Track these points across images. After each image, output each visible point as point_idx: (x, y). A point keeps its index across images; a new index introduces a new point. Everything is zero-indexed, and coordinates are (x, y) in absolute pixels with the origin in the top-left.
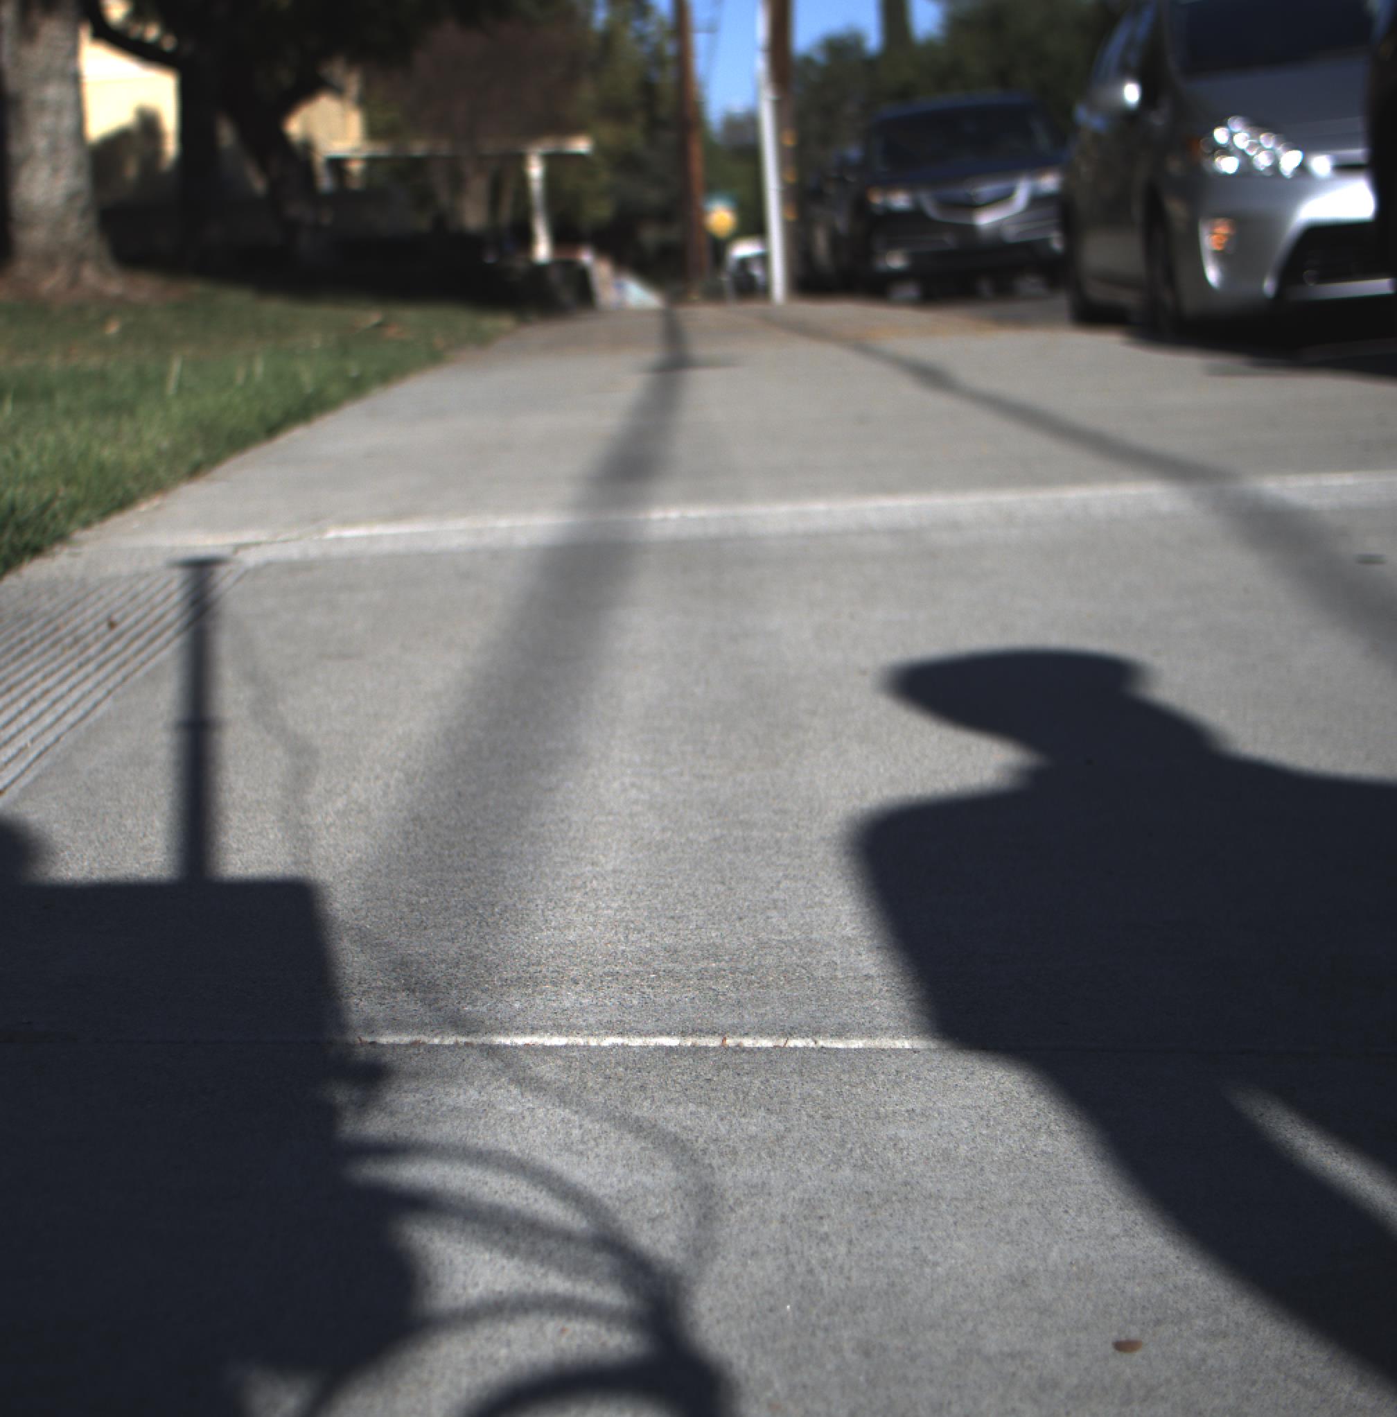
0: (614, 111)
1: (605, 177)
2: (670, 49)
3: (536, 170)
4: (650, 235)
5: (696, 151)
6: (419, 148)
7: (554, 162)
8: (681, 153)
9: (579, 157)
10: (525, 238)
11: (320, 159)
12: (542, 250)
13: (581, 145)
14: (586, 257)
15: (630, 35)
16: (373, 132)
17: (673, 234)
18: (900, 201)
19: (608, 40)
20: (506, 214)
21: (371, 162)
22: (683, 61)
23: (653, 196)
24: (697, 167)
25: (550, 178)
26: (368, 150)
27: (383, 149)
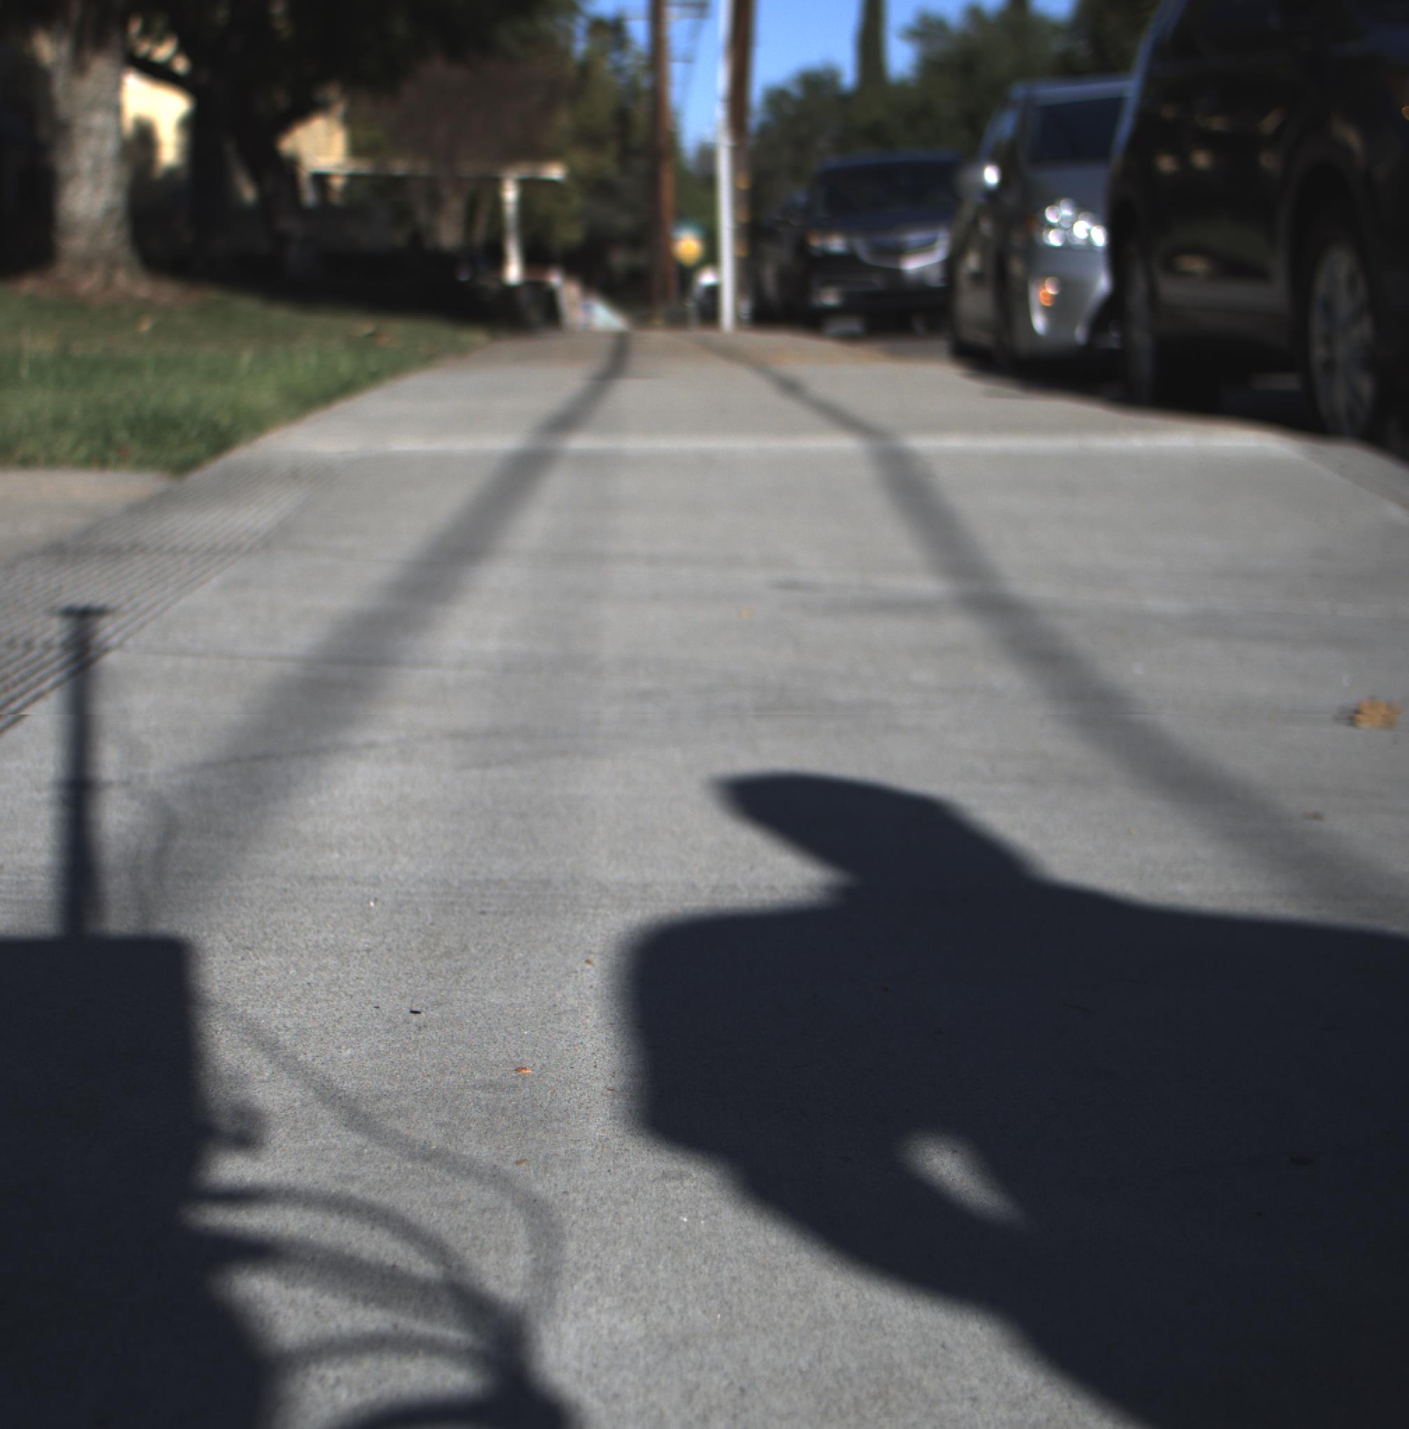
0: (589, 138)
1: (577, 202)
2: (645, 82)
3: (510, 194)
4: (620, 259)
6: (400, 167)
7: (529, 187)
8: (653, 181)
9: (552, 183)
10: (497, 259)
11: (305, 174)
12: (513, 272)
13: (555, 172)
14: (555, 279)
15: (606, 66)
16: (356, 149)
17: (640, 259)
18: (836, 244)
19: (586, 69)
20: (481, 233)
21: (353, 178)
23: (624, 222)
24: (668, 195)
25: (524, 202)
26: (350, 167)
27: (366, 167)
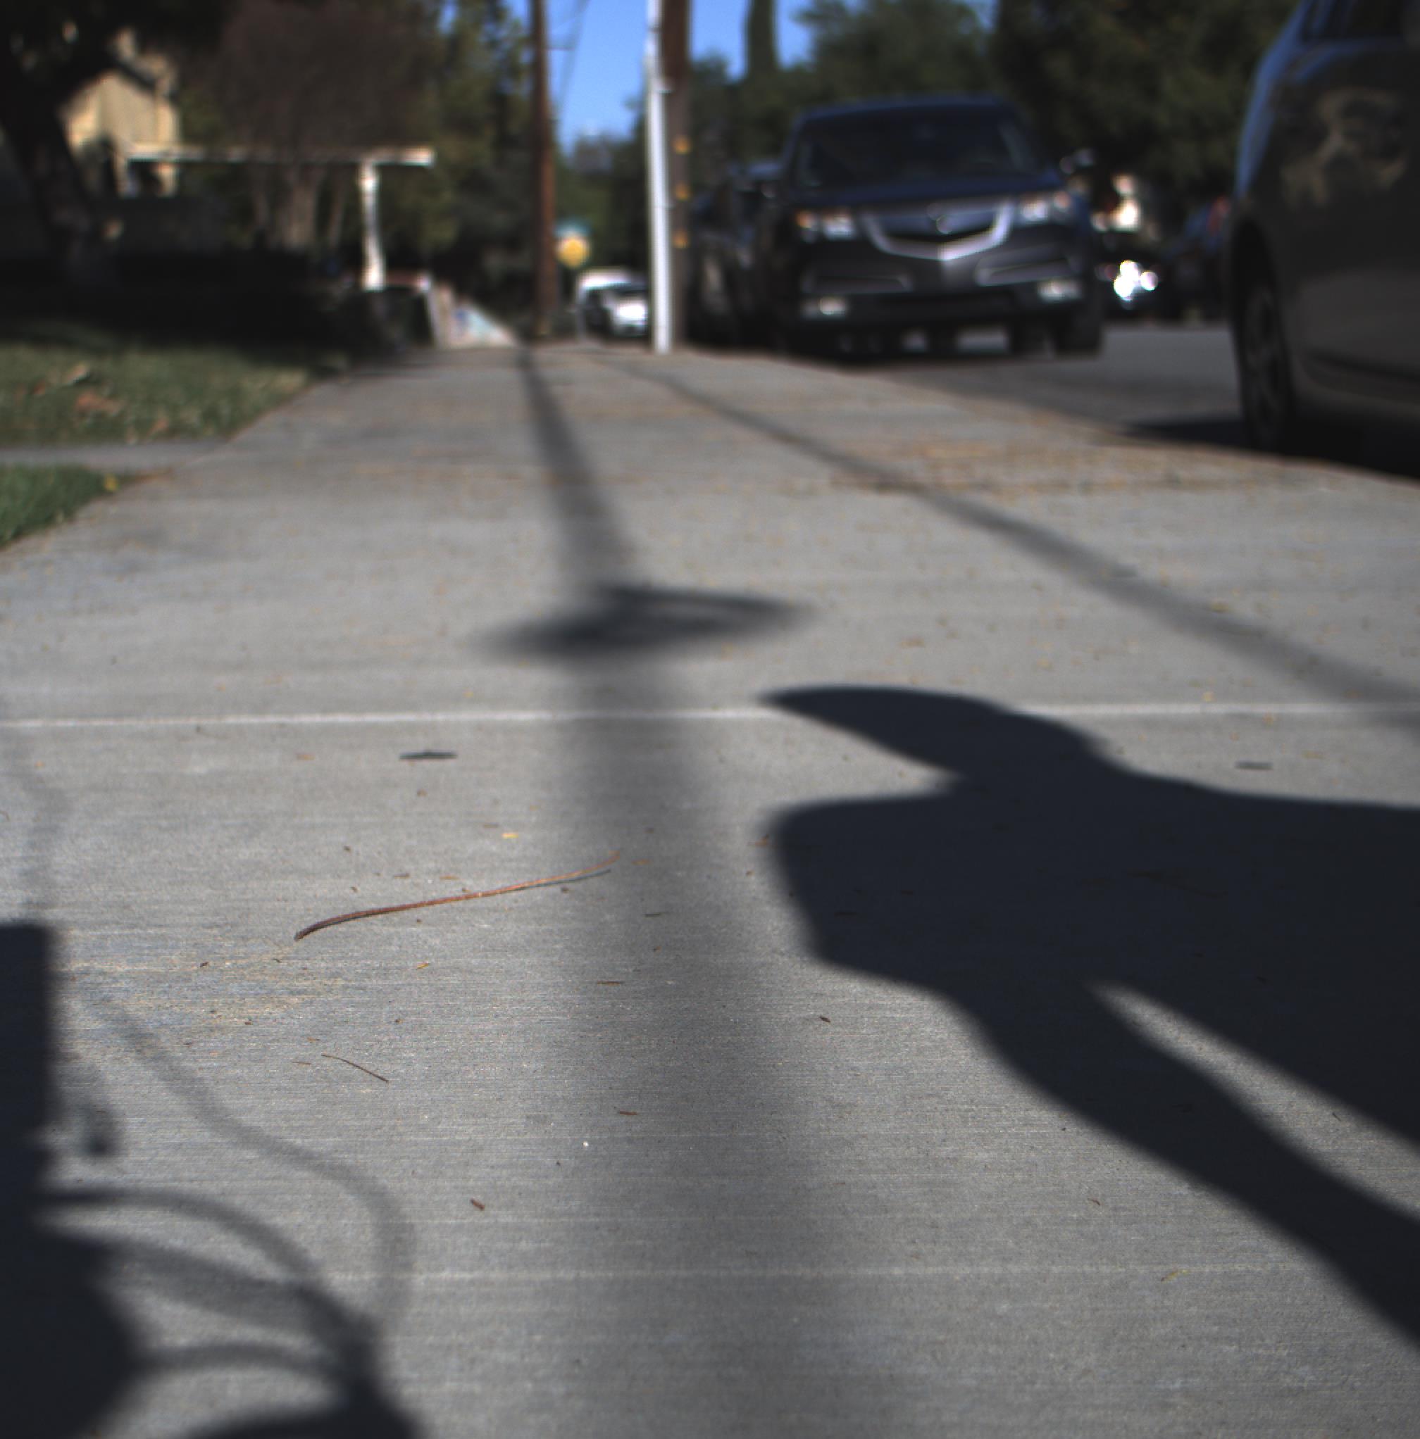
0: (461, 124)
1: (448, 197)
2: (525, 57)
3: (369, 183)
4: (495, 263)
5: (549, 174)
6: (236, 154)
7: (391, 174)
8: (534, 173)
9: (419, 169)
10: (357, 263)
11: (121, 163)
12: (374, 277)
13: (422, 157)
14: (424, 284)
15: (481, 39)
16: (187, 133)
17: (521, 262)
18: (840, 227)
19: (456, 43)
20: (334, 233)
21: (185, 167)
22: (538, 70)
23: (500, 221)
24: (550, 191)
25: (384, 192)
26: (177, 151)
27: (196, 153)
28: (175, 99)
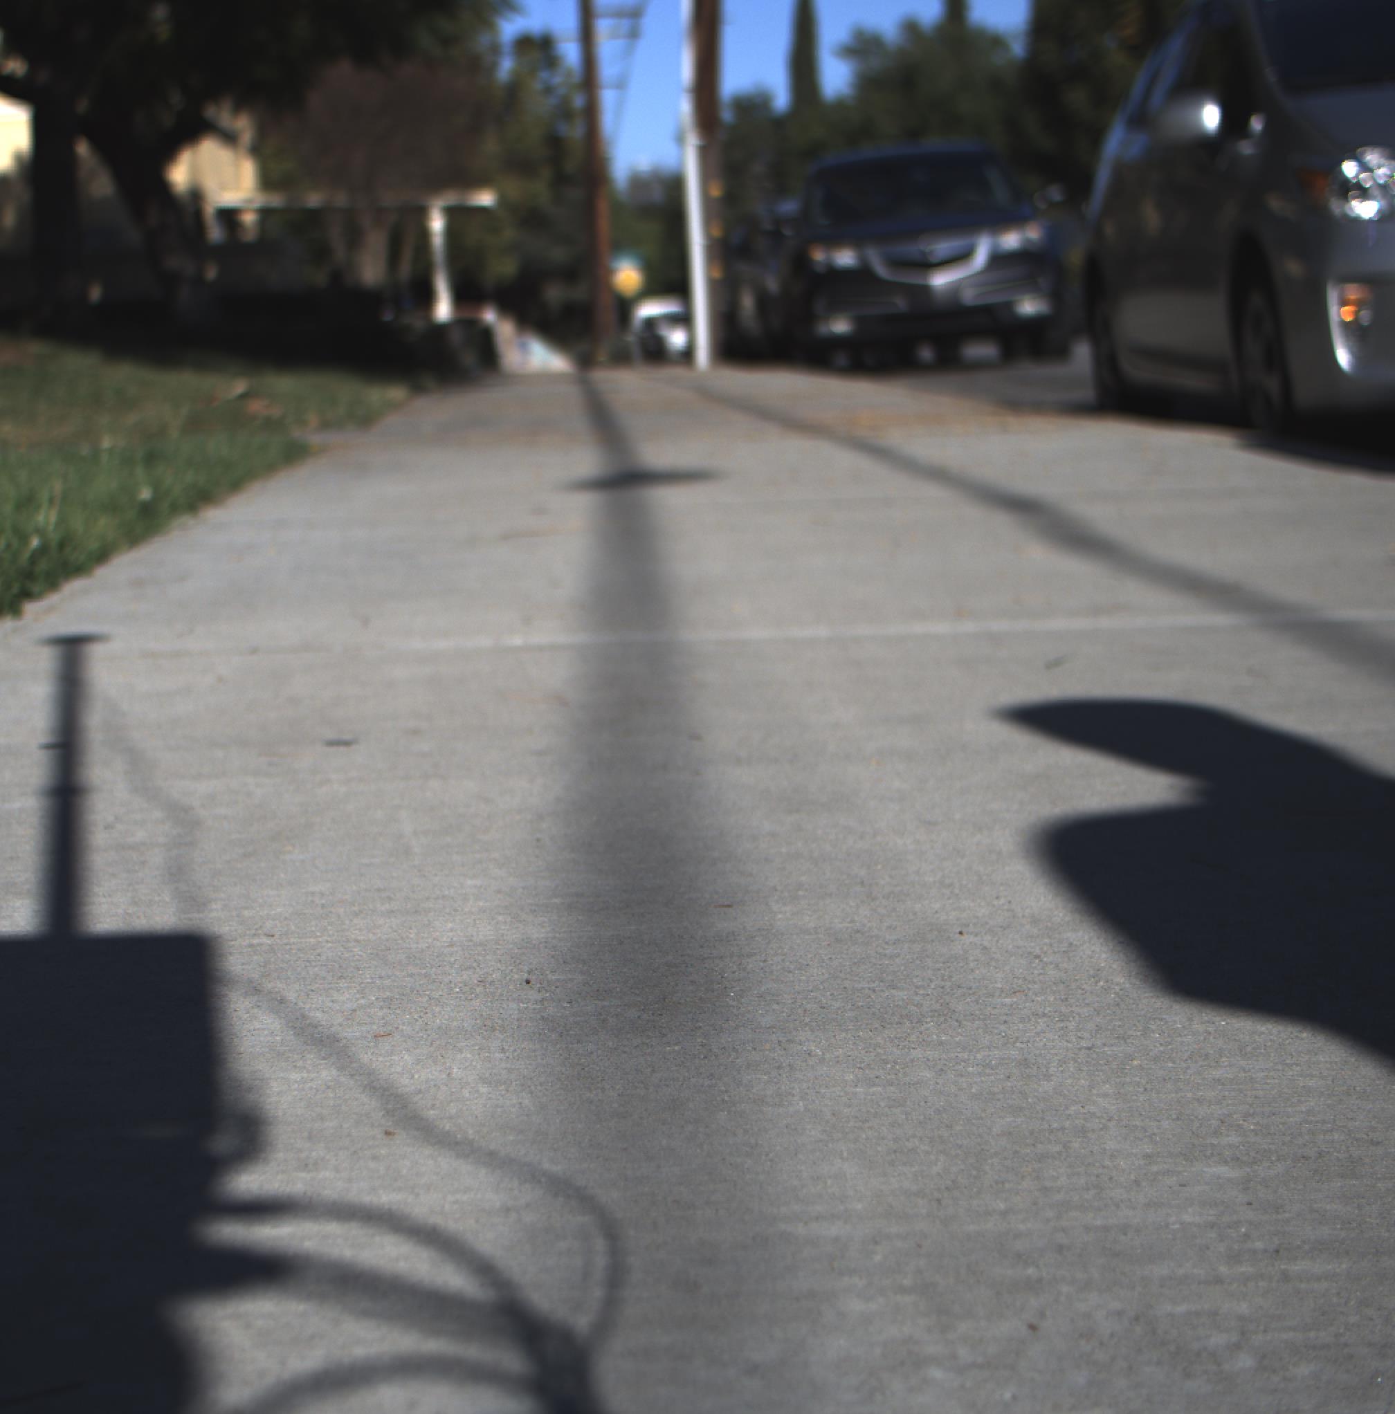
0: (519, 165)
1: (509, 234)
2: (578, 101)
3: (437, 224)
4: (554, 294)
5: (603, 208)
6: (314, 199)
7: (457, 216)
9: (483, 210)
10: (426, 297)
11: (209, 210)
12: (443, 310)
13: (485, 199)
14: (489, 316)
15: (537, 86)
16: (267, 182)
17: (579, 293)
18: (845, 258)
19: (514, 90)
20: (406, 270)
21: (265, 213)
22: (591, 112)
23: (558, 254)
24: (604, 224)
25: (452, 232)
26: (260, 200)
27: (276, 200)
28: (256, 151)
